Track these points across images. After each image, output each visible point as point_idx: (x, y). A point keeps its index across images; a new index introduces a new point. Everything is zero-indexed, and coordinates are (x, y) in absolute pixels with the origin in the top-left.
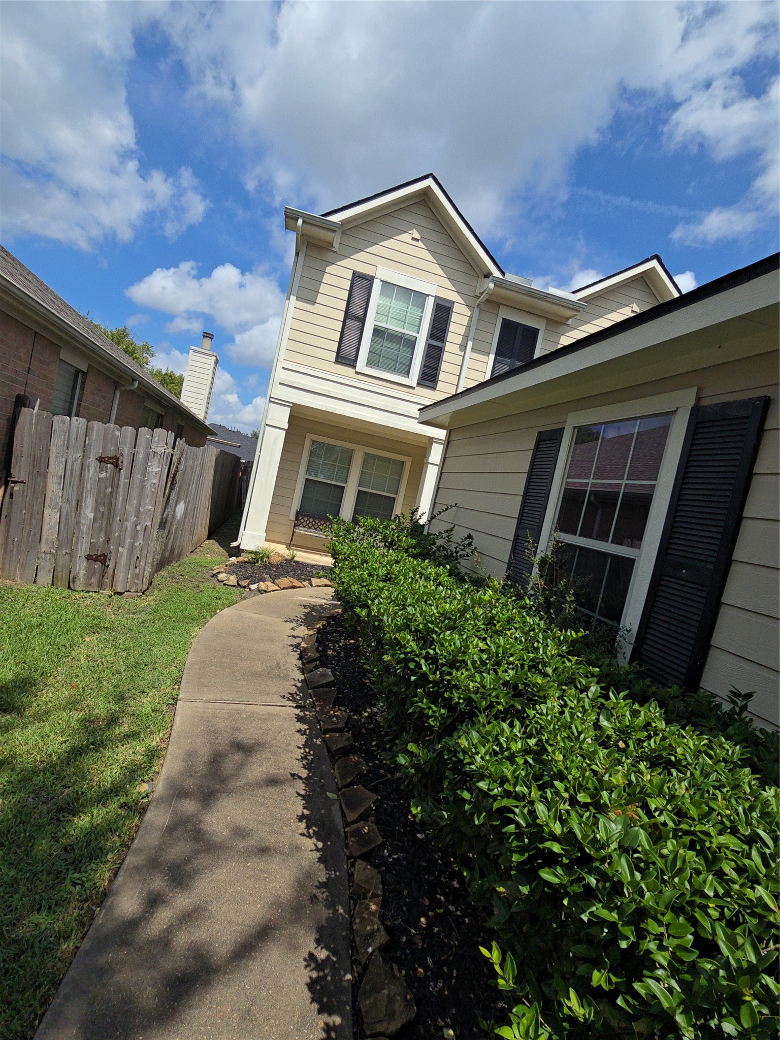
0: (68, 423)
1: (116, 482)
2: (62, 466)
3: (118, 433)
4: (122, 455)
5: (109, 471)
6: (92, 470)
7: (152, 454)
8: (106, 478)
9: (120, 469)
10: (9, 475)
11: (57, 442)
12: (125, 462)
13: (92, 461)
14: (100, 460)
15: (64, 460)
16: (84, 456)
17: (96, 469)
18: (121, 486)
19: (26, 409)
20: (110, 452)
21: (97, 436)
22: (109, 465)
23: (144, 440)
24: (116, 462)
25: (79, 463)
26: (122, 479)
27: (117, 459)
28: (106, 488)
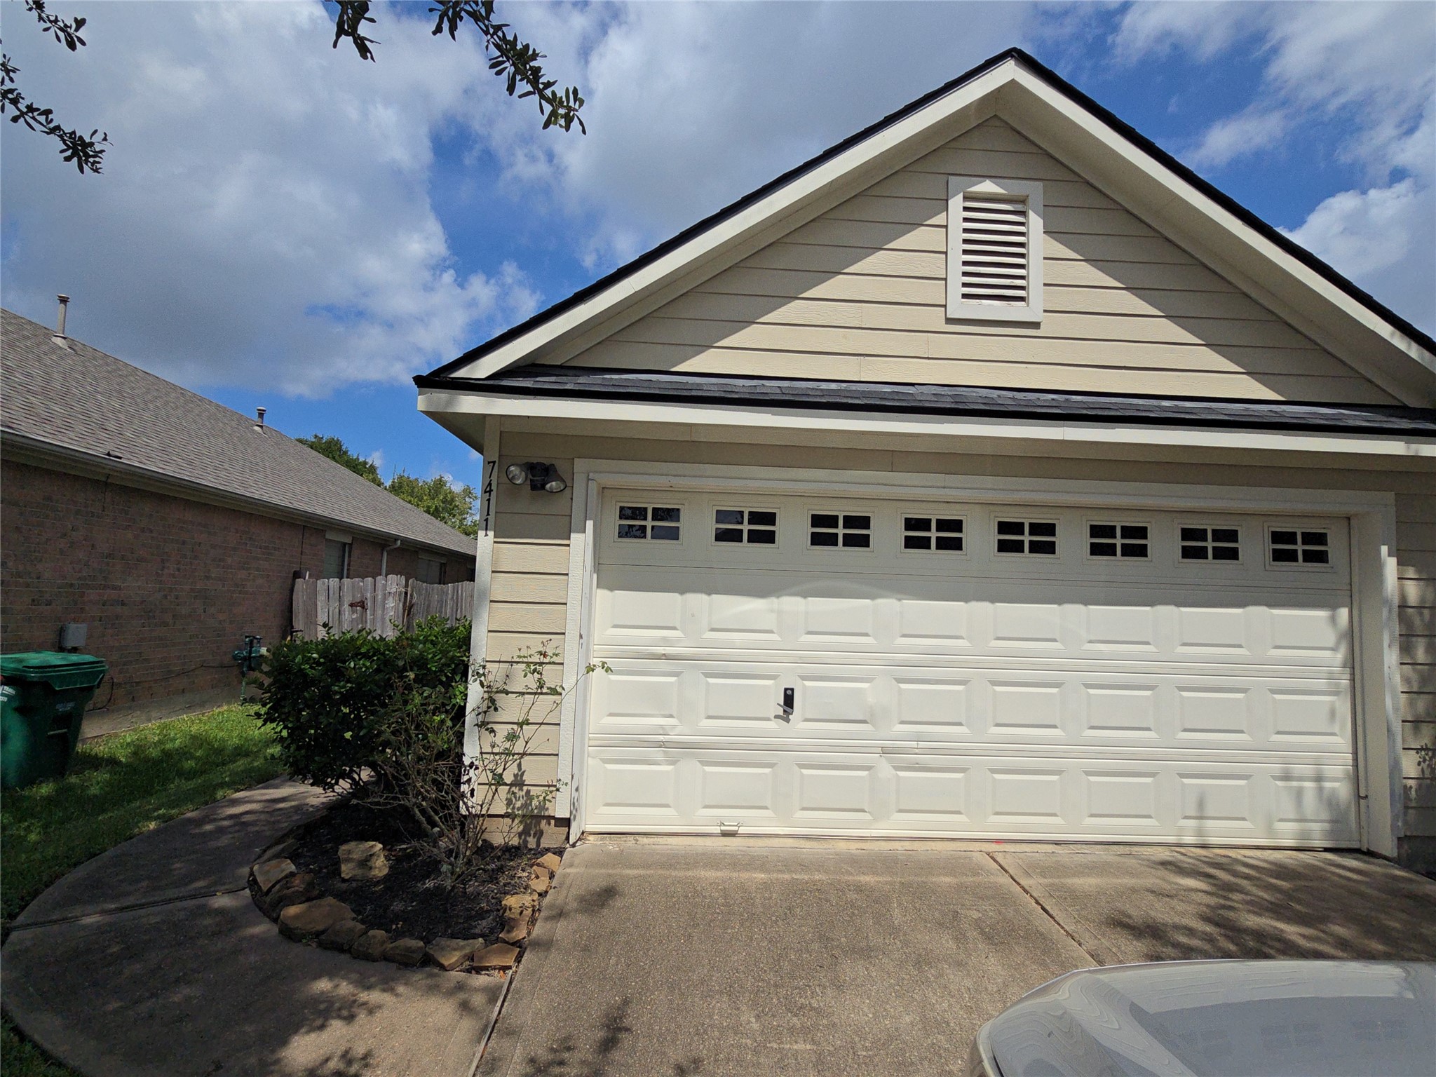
0: (326, 584)
1: (364, 619)
2: (326, 615)
3: (361, 584)
4: (366, 599)
5: (358, 612)
6: (347, 613)
7: (387, 594)
8: (357, 617)
9: (366, 609)
10: (292, 627)
11: (321, 598)
12: (369, 605)
13: (346, 607)
14: (352, 605)
15: (327, 610)
16: (340, 606)
17: (349, 612)
18: (369, 621)
19: (299, 580)
20: (358, 598)
21: (348, 587)
22: (358, 608)
23: (380, 585)
24: (362, 605)
25: (337, 610)
26: (368, 616)
27: (363, 602)
28: (358, 625)
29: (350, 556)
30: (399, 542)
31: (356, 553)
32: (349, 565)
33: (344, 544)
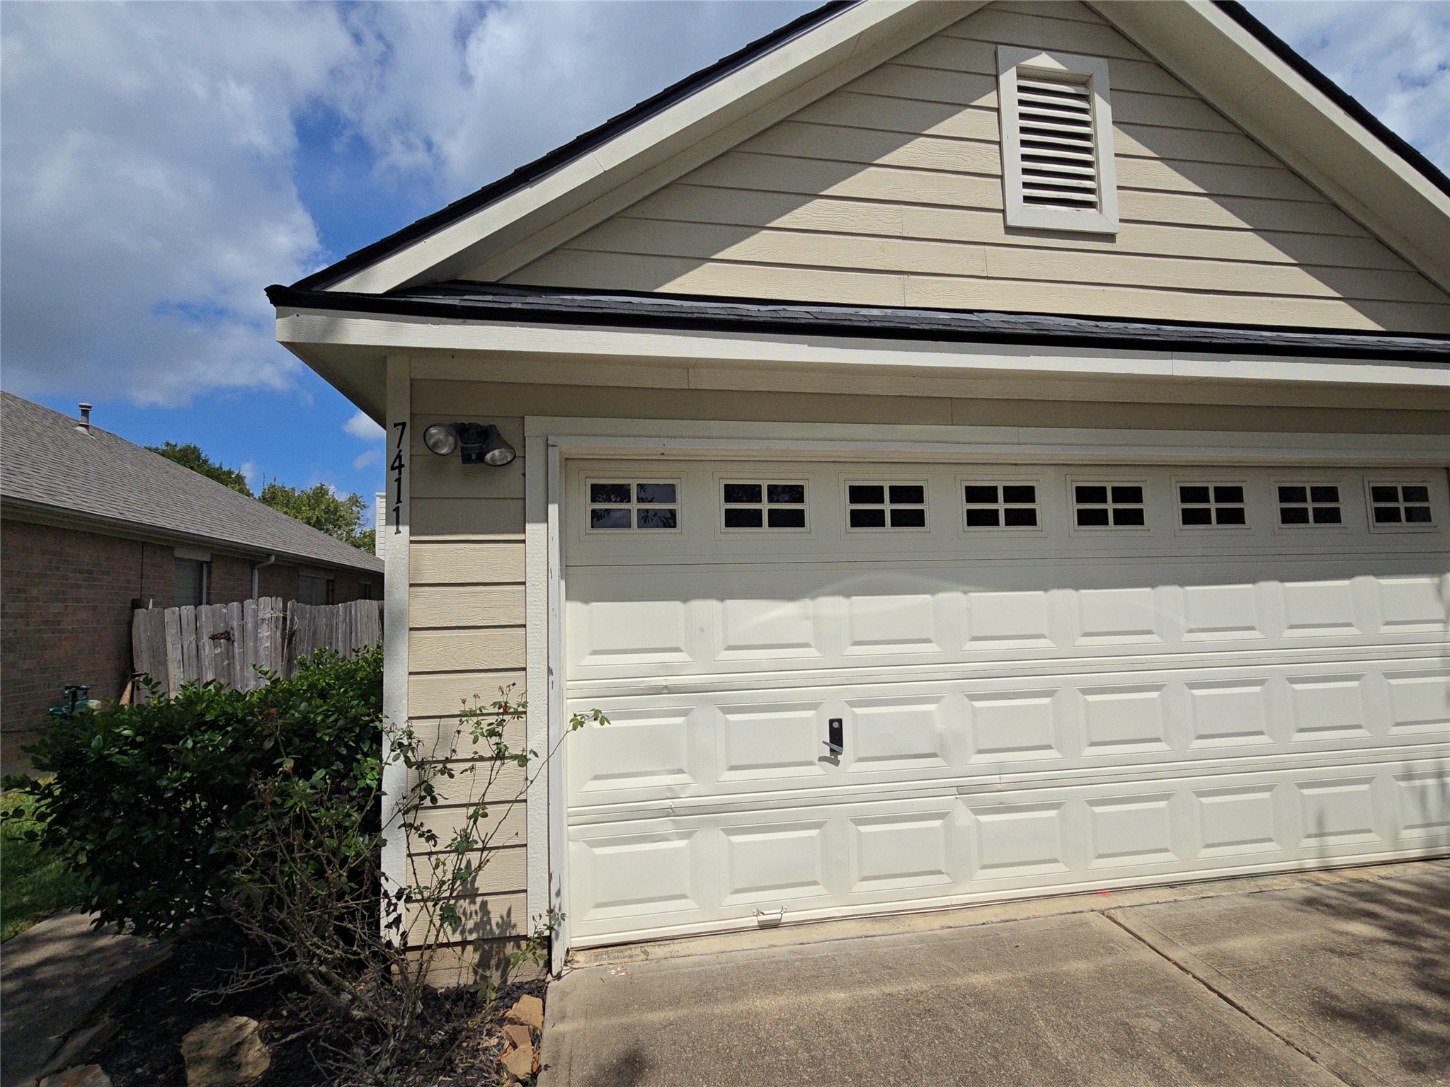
0: (177, 613)
1: (231, 654)
2: (180, 651)
3: (225, 610)
4: (232, 629)
5: (223, 645)
6: (207, 648)
7: (260, 621)
8: (222, 652)
9: (233, 642)
10: (134, 670)
11: (171, 631)
12: (236, 634)
13: (205, 639)
14: (213, 637)
15: (180, 646)
16: (198, 639)
17: (210, 647)
18: (237, 656)
19: (139, 610)
20: (221, 628)
21: (206, 616)
22: (222, 641)
23: (250, 611)
24: (227, 636)
25: (194, 645)
26: (236, 650)
27: (229, 633)
28: (223, 661)
29: (209, 576)
30: (273, 558)
31: (217, 573)
32: (209, 588)
33: (201, 564)
